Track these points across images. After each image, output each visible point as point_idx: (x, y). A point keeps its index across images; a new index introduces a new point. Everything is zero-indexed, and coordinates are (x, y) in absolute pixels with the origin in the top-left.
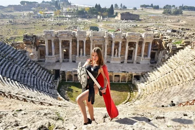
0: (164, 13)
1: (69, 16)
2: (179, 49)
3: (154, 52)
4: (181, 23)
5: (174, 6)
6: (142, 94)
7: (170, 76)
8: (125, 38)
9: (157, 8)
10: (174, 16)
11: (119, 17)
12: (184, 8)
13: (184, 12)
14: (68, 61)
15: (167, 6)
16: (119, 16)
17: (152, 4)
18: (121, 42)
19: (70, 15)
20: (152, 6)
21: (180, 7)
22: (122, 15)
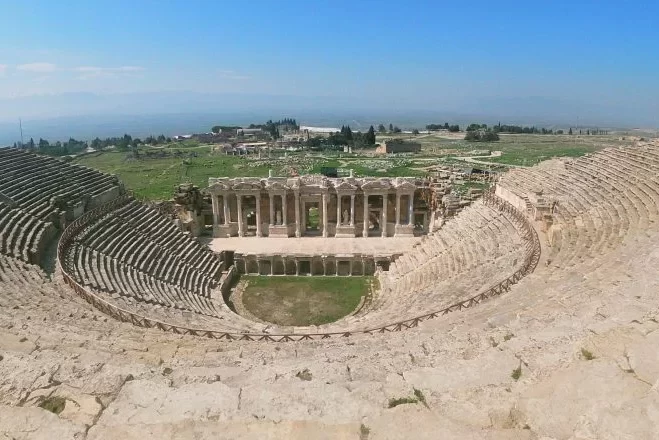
0: (467, 139)
1: (291, 149)
2: (463, 206)
3: (421, 212)
4: (493, 155)
5: (484, 126)
6: (384, 299)
7: (441, 260)
8: (359, 189)
9: (455, 129)
10: (484, 144)
11: (382, 149)
12: (501, 129)
13: (502, 135)
14: (255, 235)
15: (473, 125)
16: (384, 145)
17: (447, 124)
18: (353, 197)
19: (294, 146)
20: (447, 126)
21: (495, 127)
22: (389, 144)
